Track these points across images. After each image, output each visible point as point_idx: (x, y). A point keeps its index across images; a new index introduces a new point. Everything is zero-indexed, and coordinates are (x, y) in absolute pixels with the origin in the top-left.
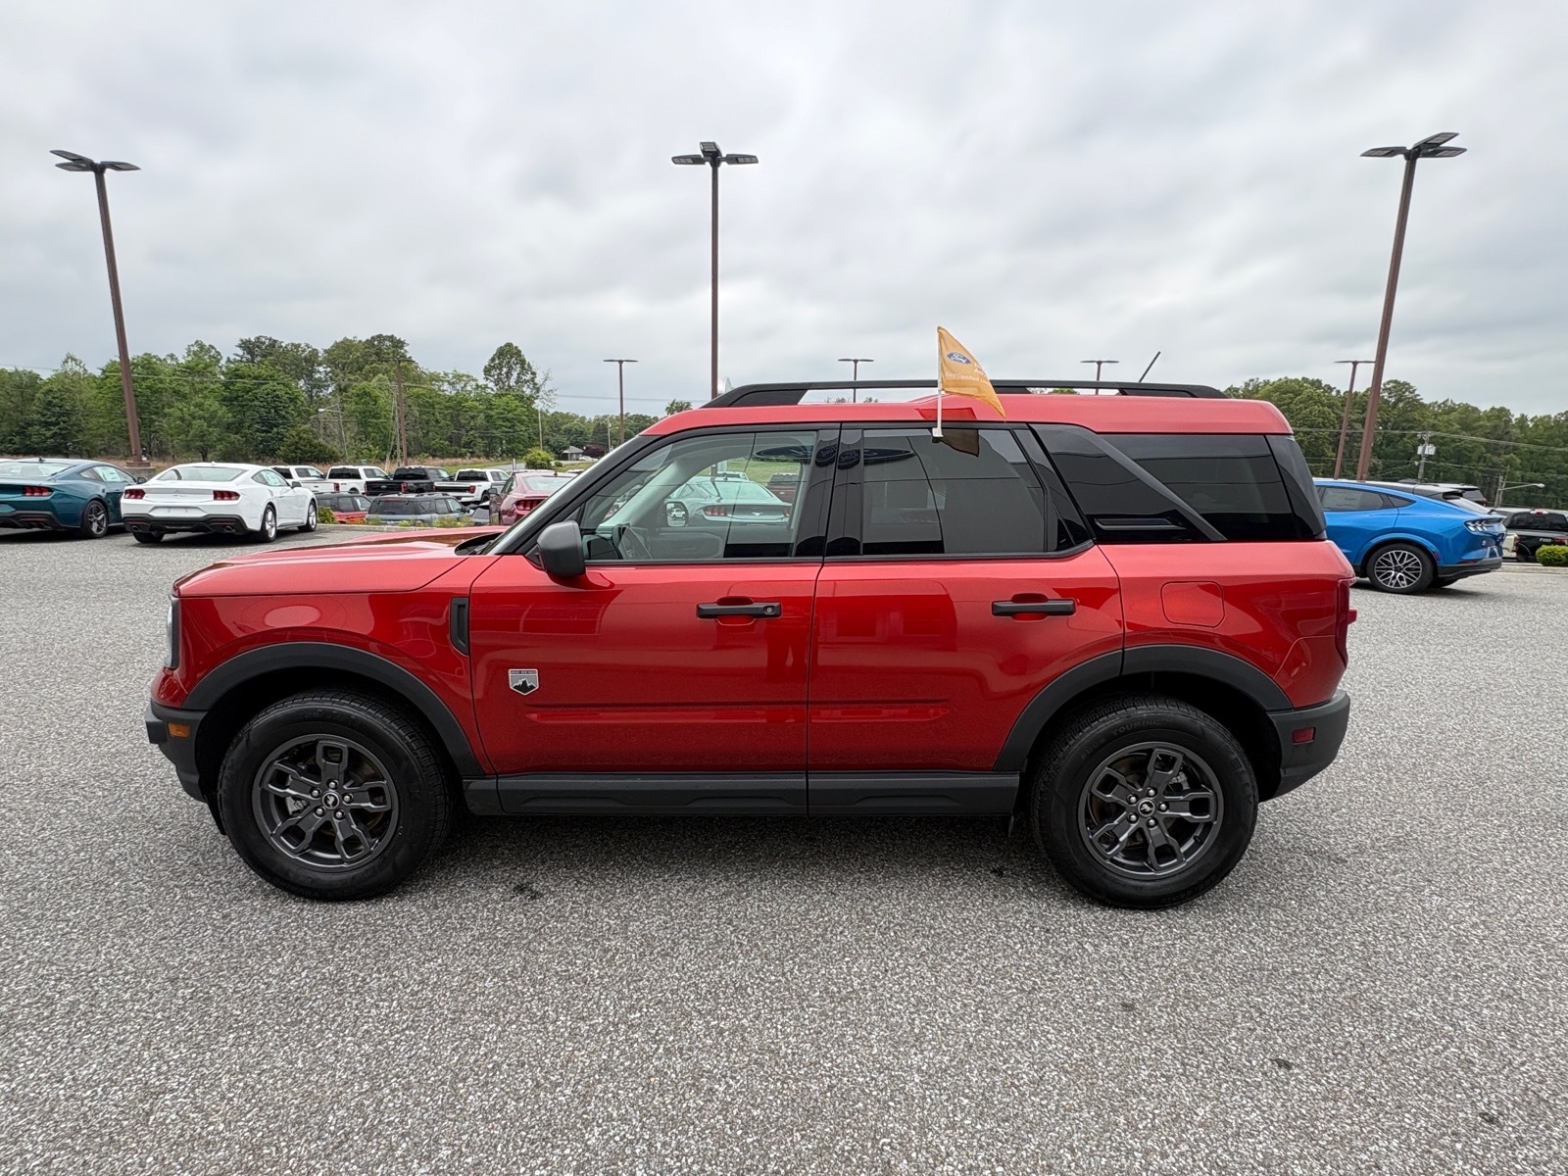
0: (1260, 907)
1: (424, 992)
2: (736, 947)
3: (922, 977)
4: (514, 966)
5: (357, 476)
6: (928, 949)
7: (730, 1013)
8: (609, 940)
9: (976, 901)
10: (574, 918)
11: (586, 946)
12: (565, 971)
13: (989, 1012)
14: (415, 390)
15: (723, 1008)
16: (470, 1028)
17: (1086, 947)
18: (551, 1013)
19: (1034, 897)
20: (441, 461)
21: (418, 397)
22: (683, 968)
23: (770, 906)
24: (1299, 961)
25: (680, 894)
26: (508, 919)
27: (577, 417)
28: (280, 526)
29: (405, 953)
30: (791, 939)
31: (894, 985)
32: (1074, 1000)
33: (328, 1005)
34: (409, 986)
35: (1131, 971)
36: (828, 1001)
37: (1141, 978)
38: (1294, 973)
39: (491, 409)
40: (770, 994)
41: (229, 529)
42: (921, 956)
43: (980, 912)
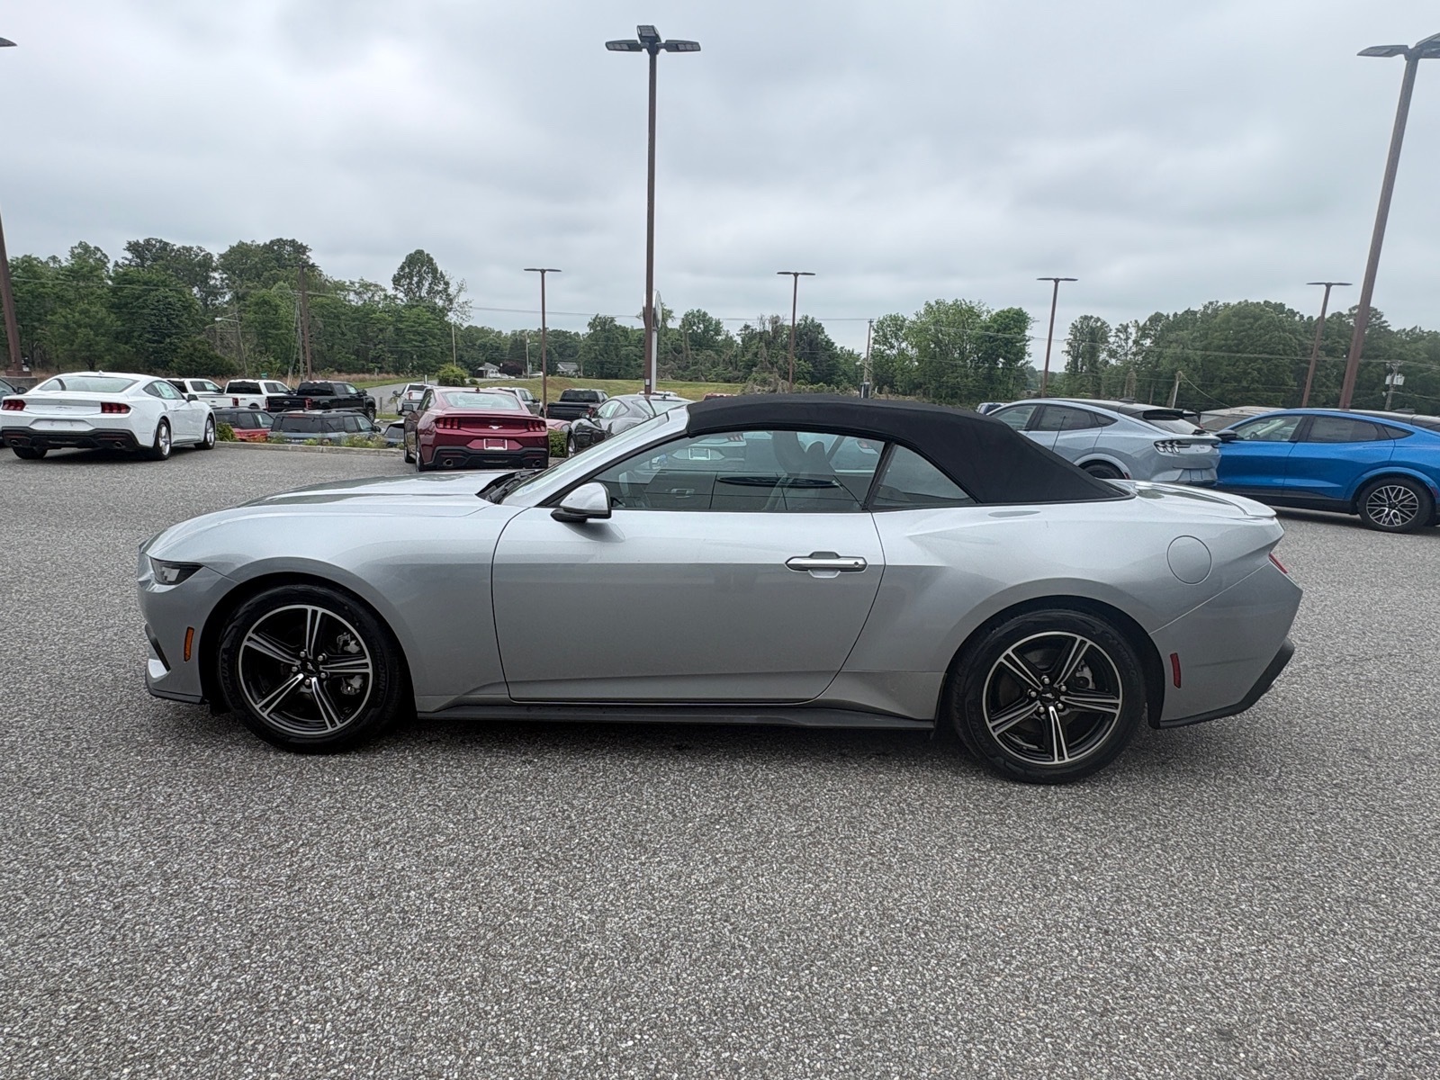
0: (1346, 902)
1: (364, 1011)
2: (739, 952)
3: (969, 994)
4: (472, 976)
5: (259, 392)
6: (968, 955)
7: (743, 1041)
8: (584, 941)
9: (1014, 892)
10: (539, 911)
11: (557, 949)
12: (535, 983)
13: (1059, 1041)
14: (319, 299)
15: (734, 1034)
16: (425, 1060)
17: (1156, 953)
18: (523, 1040)
19: (1081, 888)
20: (347, 377)
21: (322, 306)
22: (679, 980)
23: (772, 899)
24: (1412, 974)
25: (662, 882)
26: (460, 913)
27: (493, 331)
28: (175, 443)
29: (338, 957)
30: (803, 942)
31: (937, 1003)
32: (1158, 1024)
33: (246, 1027)
34: (345, 1001)
35: (1217, 986)
36: (861, 1025)
37: (1232, 996)
38: (1411, 990)
39: (401, 322)
40: (788, 1015)
41: (118, 445)
42: (962, 964)
43: (1021, 907)
